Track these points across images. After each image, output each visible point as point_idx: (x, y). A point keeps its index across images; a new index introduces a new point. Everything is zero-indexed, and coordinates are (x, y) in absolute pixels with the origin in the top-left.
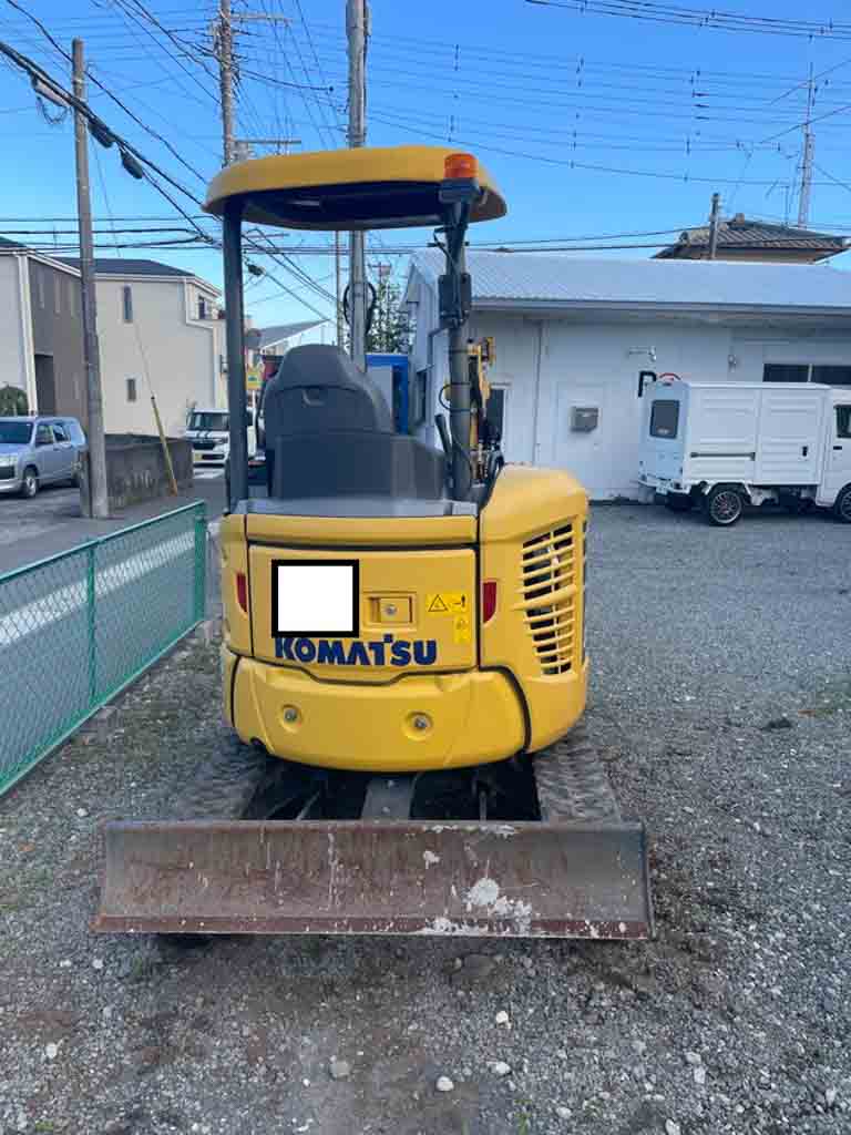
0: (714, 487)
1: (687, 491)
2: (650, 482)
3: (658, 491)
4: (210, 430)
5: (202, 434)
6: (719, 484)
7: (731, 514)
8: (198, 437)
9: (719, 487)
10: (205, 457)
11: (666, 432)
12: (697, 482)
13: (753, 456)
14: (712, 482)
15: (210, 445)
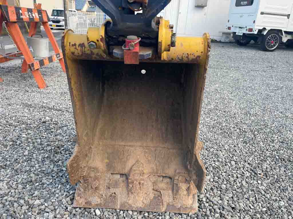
0: (269, 31)
1: (256, 33)
2: (233, 30)
3: (237, 34)
4: (58, 16)
5: (56, 17)
6: (271, 30)
7: (274, 45)
8: (54, 18)
9: (272, 31)
10: (57, 26)
11: (245, 3)
12: (261, 28)
13: (288, 16)
14: (268, 28)
15: (58, 22)
